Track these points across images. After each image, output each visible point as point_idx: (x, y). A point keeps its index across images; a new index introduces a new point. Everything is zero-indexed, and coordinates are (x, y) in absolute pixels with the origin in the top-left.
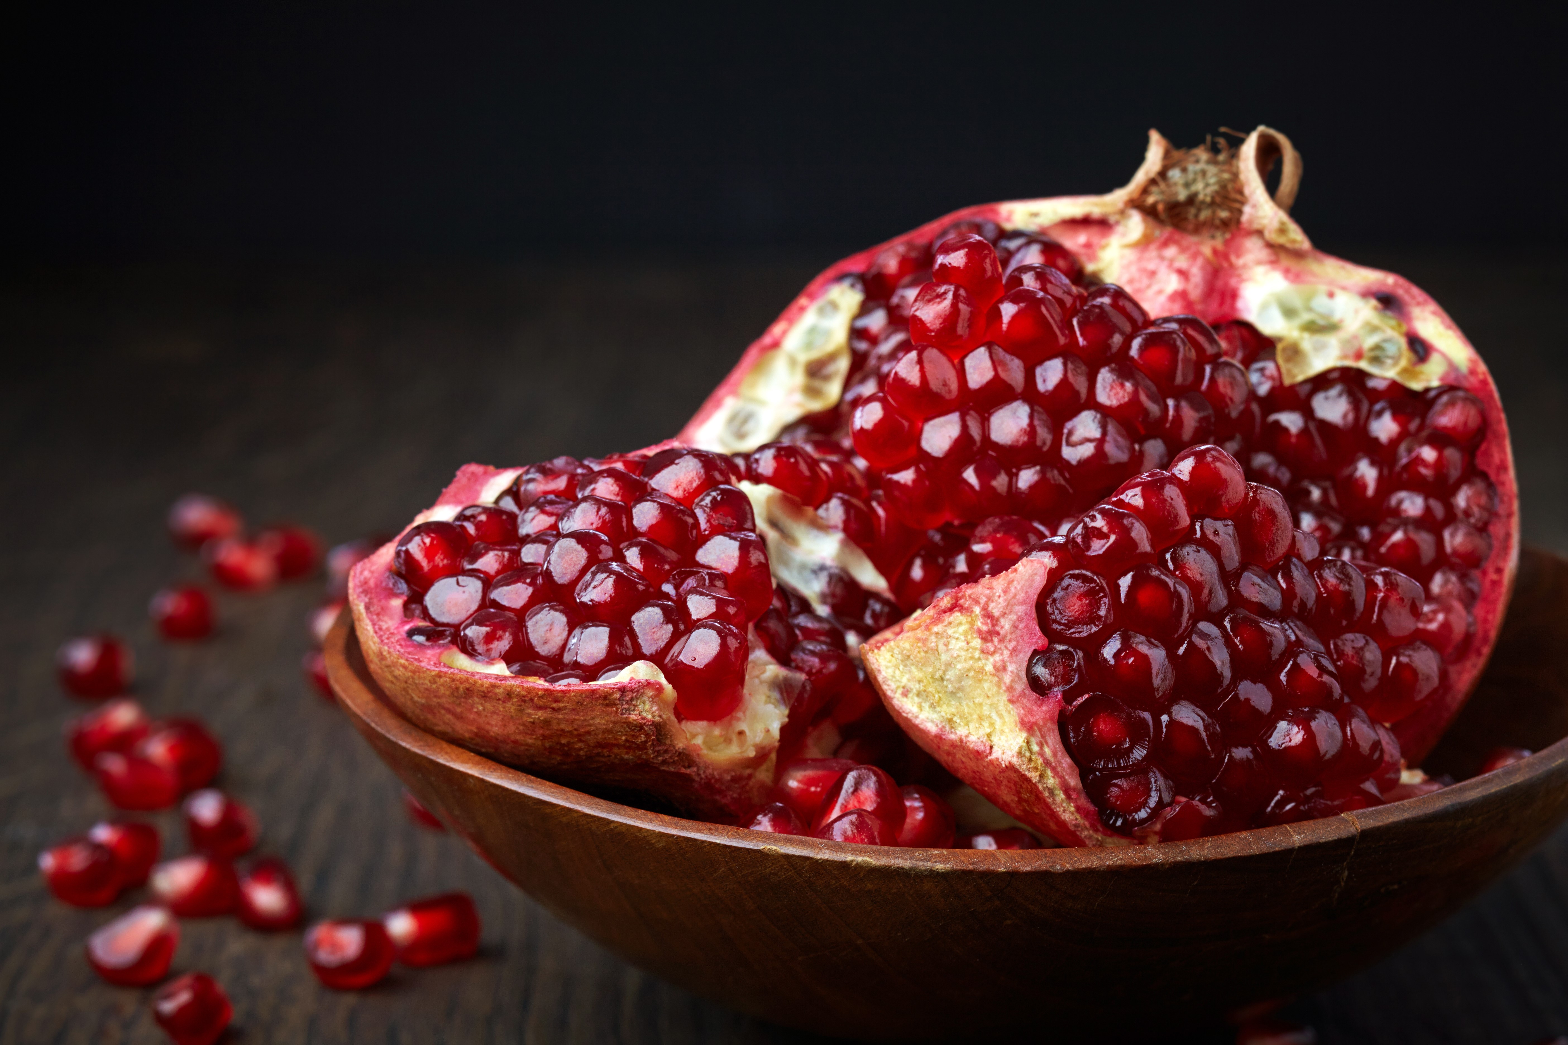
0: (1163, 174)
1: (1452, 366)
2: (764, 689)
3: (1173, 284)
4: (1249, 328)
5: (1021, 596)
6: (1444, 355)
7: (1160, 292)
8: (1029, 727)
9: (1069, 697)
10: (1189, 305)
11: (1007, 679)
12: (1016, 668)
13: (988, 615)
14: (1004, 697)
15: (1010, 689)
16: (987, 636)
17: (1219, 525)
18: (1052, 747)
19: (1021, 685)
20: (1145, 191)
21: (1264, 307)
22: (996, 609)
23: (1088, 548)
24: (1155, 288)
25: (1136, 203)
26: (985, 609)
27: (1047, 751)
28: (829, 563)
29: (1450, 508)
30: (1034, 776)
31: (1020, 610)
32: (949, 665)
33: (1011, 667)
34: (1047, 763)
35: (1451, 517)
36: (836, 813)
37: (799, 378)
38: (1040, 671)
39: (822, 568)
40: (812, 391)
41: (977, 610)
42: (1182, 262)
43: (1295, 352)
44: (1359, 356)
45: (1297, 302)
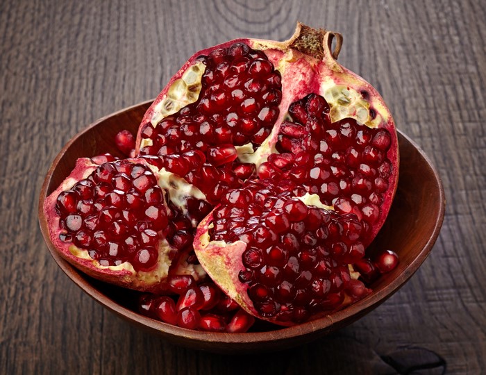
0: (300, 38)
1: (383, 120)
2: (165, 256)
3: (301, 78)
4: (322, 99)
5: (238, 253)
6: (381, 115)
7: (297, 80)
8: (238, 292)
9: (250, 284)
10: (305, 86)
11: (233, 277)
12: (235, 274)
13: (228, 258)
14: (231, 282)
15: (233, 280)
16: (228, 263)
17: (298, 224)
18: (245, 297)
19: (237, 279)
20: (294, 43)
21: (328, 93)
22: (230, 256)
23: (258, 240)
24: (295, 78)
25: (292, 46)
26: (227, 256)
27: (244, 298)
28: (188, 195)
29: (377, 171)
30: (240, 304)
31: (237, 257)
32: (216, 267)
33: (234, 274)
34: (244, 301)
35: (377, 175)
36: (183, 306)
37: (186, 91)
38: (242, 276)
39: (186, 197)
40: (190, 96)
41: (225, 256)
42: (304, 70)
43: (335, 111)
44: (354, 114)
45: (338, 91)
